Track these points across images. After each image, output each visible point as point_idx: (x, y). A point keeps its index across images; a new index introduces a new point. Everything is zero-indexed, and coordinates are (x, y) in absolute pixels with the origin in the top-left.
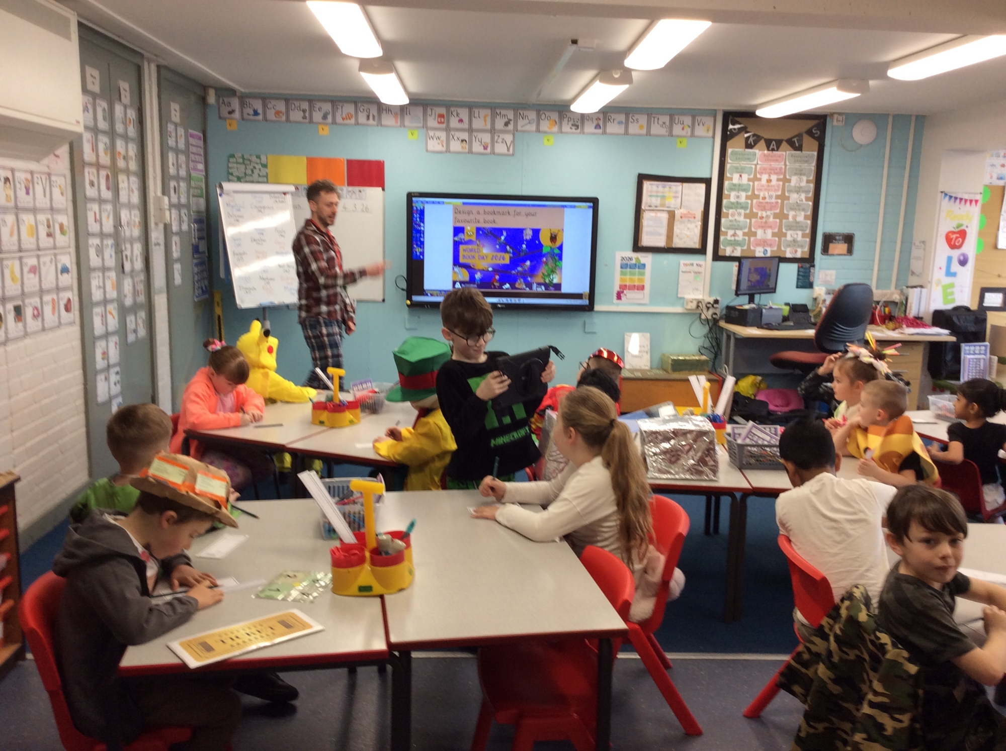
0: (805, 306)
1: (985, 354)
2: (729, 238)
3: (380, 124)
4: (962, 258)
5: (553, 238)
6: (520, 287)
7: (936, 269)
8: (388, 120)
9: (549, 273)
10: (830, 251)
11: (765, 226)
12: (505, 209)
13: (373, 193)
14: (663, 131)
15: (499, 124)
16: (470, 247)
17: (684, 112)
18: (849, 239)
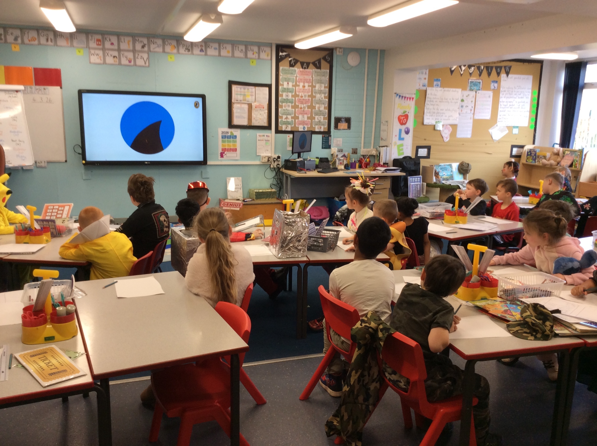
0: (327, 159)
1: (420, 182)
2: (284, 120)
3: (56, 44)
4: (406, 130)
7: (394, 136)
8: (61, 42)
10: (339, 128)
11: (303, 113)
13: (54, 90)
14: (242, 55)
15: (138, 46)
17: (253, 44)
18: (348, 120)
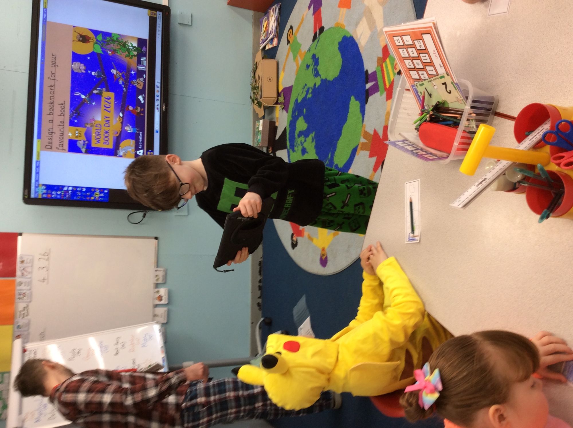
5: (84, 39)
6: (142, 84)
9: (125, 49)
12: (46, 90)
16: (94, 135)
